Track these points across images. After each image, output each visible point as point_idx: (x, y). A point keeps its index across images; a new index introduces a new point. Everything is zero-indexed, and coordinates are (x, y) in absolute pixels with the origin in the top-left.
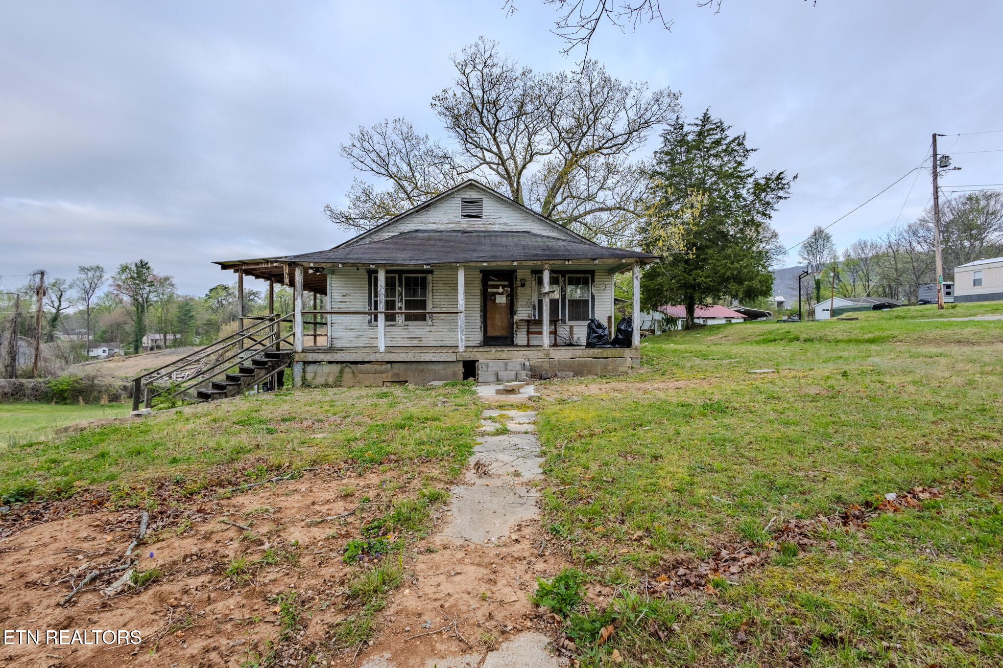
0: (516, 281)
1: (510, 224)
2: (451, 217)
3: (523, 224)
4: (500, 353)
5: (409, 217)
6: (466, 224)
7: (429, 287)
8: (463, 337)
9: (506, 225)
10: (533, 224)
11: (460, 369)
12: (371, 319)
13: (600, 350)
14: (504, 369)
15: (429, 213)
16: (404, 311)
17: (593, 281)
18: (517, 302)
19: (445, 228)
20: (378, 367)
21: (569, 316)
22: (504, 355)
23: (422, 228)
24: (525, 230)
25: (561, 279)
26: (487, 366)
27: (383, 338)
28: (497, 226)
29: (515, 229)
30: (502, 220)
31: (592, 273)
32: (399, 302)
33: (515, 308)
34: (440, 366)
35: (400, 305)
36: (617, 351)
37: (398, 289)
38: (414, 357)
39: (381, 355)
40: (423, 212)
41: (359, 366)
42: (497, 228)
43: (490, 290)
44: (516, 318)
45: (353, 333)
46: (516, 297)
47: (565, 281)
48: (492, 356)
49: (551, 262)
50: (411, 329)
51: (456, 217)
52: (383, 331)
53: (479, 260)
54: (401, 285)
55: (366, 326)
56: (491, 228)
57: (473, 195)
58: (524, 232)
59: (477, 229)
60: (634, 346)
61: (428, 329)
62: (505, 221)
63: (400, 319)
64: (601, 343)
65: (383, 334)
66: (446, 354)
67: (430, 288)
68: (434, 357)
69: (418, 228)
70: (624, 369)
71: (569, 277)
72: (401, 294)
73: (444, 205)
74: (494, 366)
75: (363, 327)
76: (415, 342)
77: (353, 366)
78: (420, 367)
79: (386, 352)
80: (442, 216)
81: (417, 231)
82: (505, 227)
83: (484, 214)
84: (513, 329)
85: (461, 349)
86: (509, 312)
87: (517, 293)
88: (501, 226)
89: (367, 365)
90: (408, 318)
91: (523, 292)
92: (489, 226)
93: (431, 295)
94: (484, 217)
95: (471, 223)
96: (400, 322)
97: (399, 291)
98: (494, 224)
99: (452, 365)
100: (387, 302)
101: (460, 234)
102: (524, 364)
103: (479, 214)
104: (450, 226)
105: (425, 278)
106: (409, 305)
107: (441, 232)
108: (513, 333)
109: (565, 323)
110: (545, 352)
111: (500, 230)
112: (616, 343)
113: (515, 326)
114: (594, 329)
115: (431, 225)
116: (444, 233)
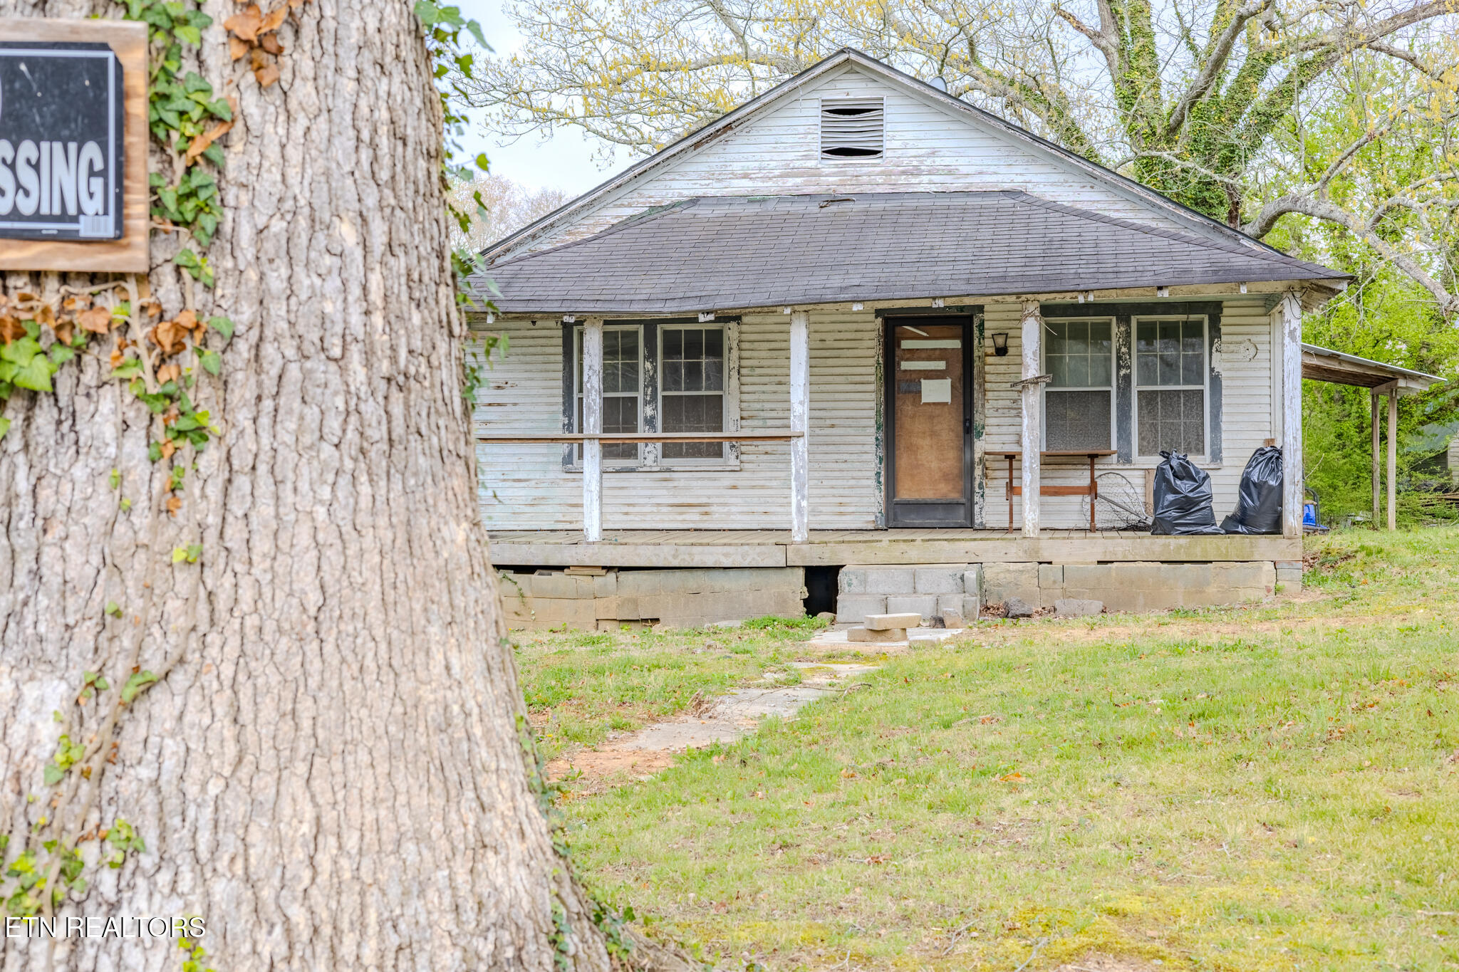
0: (982, 336)
1: (964, 170)
2: (791, 156)
3: (1003, 169)
4: (903, 546)
5: (674, 162)
6: (836, 174)
7: (731, 359)
8: (804, 503)
9: (950, 173)
10: (1033, 169)
11: (797, 587)
12: (571, 453)
13: (1184, 540)
14: (911, 590)
15: (729, 148)
16: (660, 434)
17: (1216, 332)
18: (985, 400)
19: (774, 190)
20: (584, 582)
21: (1142, 438)
22: (913, 553)
23: (711, 192)
24: (1007, 187)
25: (1114, 329)
26: (864, 582)
27: (596, 504)
28: (925, 179)
29: (977, 183)
30: (938, 161)
31: (1214, 309)
32: (646, 402)
33: (977, 417)
34: (745, 579)
35: (649, 411)
36: (1239, 544)
37: (644, 366)
38: (675, 557)
39: (590, 550)
40: (715, 147)
41: (535, 577)
42: (923, 184)
43: (905, 365)
44: (980, 446)
45: (522, 493)
46: (982, 385)
47: (1128, 334)
48: (882, 557)
49: (1043, 298)
50: (681, 479)
51: (806, 157)
52: (595, 487)
53: (842, 297)
54: (651, 356)
55: (556, 472)
56: (904, 183)
57: (852, 91)
58: (1005, 192)
59: (866, 189)
60: (1285, 530)
61: (728, 479)
62: (947, 161)
63: (650, 454)
64: (1189, 519)
65: (595, 496)
66: (759, 549)
67: (734, 364)
68: (726, 555)
69: (700, 193)
70: (1253, 595)
71: (1139, 324)
72: (652, 382)
73: (771, 122)
74: (880, 581)
75: (551, 476)
76: (692, 518)
77: (522, 579)
78: (693, 580)
79: (604, 541)
80: (767, 156)
81: (695, 201)
82: (948, 179)
83: (887, 145)
84: (972, 479)
85: (798, 536)
86: (961, 429)
87: (983, 373)
88: (935, 178)
89: (556, 574)
90: (671, 450)
91: (1002, 369)
92: (903, 179)
93: (734, 382)
94: (886, 154)
95: (850, 170)
96: (649, 461)
97: (646, 371)
98: (916, 172)
99: (774, 577)
100: (610, 406)
101: (814, 208)
102: (962, 578)
103: (870, 146)
104: (791, 182)
105: (720, 332)
106: (676, 412)
107: (763, 200)
108: (972, 492)
109: (1128, 461)
110: (1026, 543)
111: (934, 188)
112: (1241, 521)
113: (978, 472)
114: (1168, 481)
115: (736, 182)
116: (770, 206)
